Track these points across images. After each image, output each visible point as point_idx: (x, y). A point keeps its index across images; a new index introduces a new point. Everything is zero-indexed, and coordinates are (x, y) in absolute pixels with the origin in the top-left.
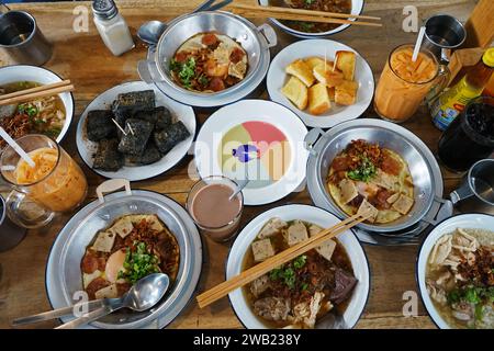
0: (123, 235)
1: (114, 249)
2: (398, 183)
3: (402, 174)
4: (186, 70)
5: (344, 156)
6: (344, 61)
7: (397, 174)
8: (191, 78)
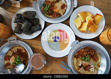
0: (15, 52)
1: (12, 55)
2: (95, 64)
3: (98, 62)
4: (46, 8)
5: (83, 50)
6: (97, 18)
7: (96, 61)
8: (47, 11)
